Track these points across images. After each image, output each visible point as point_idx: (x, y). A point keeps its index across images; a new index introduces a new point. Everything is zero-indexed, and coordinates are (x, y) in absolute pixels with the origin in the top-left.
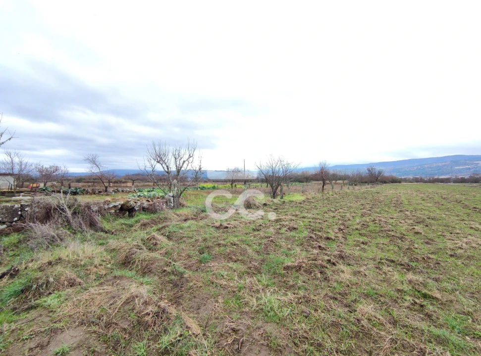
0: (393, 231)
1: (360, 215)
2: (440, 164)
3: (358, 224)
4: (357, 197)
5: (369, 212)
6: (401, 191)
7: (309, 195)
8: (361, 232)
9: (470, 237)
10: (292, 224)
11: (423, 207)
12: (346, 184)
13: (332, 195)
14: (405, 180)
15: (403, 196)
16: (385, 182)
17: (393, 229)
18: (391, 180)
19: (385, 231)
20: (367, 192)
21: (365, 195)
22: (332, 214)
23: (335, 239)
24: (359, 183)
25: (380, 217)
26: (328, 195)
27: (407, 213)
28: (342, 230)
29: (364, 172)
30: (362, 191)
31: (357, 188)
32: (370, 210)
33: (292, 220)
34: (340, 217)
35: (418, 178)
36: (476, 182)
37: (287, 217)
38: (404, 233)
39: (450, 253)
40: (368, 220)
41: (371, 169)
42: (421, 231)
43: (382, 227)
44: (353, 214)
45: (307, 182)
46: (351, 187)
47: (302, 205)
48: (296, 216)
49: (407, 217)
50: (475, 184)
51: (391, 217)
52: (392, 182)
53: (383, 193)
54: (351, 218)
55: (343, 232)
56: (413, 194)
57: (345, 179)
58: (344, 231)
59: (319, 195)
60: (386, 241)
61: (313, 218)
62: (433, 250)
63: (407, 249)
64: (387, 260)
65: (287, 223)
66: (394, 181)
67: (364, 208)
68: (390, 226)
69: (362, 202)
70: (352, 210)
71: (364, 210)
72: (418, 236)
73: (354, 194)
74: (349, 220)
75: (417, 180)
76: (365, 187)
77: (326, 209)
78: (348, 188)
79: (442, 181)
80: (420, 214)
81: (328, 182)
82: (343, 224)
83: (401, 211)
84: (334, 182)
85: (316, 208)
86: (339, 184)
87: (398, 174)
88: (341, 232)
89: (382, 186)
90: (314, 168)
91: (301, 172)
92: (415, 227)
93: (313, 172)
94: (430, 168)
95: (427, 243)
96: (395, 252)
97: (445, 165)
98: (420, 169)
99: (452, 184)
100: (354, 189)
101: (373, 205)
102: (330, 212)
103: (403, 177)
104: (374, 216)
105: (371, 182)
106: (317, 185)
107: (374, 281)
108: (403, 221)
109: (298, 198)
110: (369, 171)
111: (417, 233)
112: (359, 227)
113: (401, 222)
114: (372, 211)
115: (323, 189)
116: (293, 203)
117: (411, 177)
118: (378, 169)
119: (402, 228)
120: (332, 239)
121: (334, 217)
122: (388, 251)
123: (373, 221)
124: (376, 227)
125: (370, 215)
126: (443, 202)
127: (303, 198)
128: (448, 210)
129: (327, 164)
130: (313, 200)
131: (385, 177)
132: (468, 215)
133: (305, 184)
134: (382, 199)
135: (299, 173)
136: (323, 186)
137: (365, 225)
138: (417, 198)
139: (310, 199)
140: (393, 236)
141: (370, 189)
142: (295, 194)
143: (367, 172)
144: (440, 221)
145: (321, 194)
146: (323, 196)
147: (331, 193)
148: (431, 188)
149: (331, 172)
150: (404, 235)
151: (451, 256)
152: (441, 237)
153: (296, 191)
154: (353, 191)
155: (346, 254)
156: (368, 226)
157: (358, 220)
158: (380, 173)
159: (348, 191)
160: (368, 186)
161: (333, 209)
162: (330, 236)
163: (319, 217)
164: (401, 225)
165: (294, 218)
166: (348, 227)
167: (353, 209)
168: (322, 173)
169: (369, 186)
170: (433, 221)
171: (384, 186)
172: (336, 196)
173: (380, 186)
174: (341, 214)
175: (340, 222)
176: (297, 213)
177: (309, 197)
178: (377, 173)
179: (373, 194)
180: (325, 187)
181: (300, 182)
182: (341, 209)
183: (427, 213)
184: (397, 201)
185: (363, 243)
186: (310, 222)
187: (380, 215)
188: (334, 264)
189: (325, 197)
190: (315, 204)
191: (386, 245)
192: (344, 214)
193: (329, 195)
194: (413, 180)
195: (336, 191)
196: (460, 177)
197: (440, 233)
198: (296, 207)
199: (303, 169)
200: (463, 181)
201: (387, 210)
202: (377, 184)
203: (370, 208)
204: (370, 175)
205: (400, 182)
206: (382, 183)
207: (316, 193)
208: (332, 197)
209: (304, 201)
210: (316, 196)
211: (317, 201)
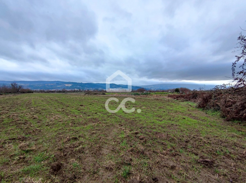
0: (20, 120)
2: (52, 84)
6: (32, 97)
9: (56, 115)
11: (41, 105)
14: (36, 92)
15: (33, 100)
16: (24, 93)
17: (21, 119)
18: (27, 91)
19: (15, 121)
20: (9, 99)
21: (8, 101)
24: (4, 93)
25: (13, 113)
27: (32, 108)
29: (9, 86)
30: (6, 98)
31: (2, 96)
32: (8, 110)
35: (42, 90)
36: (64, 92)
38: (27, 120)
39: (46, 124)
40: (4, 117)
41: (14, 84)
43: (13, 119)
49: (32, 111)
50: (63, 93)
51: (22, 112)
52: (28, 93)
53: (21, 99)
56: (38, 98)
60: (14, 127)
62: (40, 125)
63: (26, 129)
64: (10, 139)
66: (30, 92)
67: (3, 110)
68: (20, 118)
69: (4, 105)
71: (4, 111)
72: (35, 120)
76: (9, 96)
79: (52, 92)
80: (39, 108)
83: (29, 108)
87: (32, 88)
89: (22, 95)
92: (34, 116)
94: (48, 86)
95: (38, 122)
96: (18, 133)
97: (54, 85)
98: (43, 86)
99: (56, 93)
101: (12, 106)
103: (34, 90)
104: (11, 113)
105: (14, 93)
108: (28, 114)
110: (13, 86)
111: (35, 118)
113: (27, 114)
114: (10, 111)
117: (39, 90)
118: (19, 84)
119: (27, 118)
122: (13, 133)
123: (8, 117)
124: (9, 120)
125: (7, 113)
126: (51, 101)
128: (52, 105)
131: (24, 89)
132: (58, 106)
134: (19, 103)
138: (40, 100)
140: (20, 123)
143: (11, 86)
144: (47, 110)
148: (47, 95)
150: (27, 121)
151: (47, 125)
152: (45, 118)
158: (20, 87)
160: (11, 95)
164: (27, 115)
169: (12, 95)
170: (44, 111)
171: (23, 95)
173: (20, 95)
178: (18, 87)
179: (14, 100)
183: (42, 107)
184: (28, 103)
187: (15, 113)
191: (13, 130)
196: (59, 90)
197: (45, 116)
200: (60, 92)
201: (20, 108)
202: (18, 94)
203: (8, 109)
204: (13, 88)
205: (32, 92)
206: (21, 93)
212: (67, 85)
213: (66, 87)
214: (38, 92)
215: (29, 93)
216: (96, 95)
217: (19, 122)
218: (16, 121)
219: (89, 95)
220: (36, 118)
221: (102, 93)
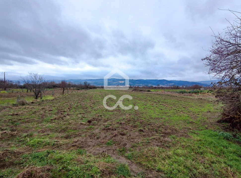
1: (77, 103)
4: (78, 96)
7: (56, 96)
10: (50, 109)
12: (75, 89)
13: (68, 95)
14: (98, 87)
16: (91, 88)
21: (81, 95)
22: (67, 104)
24: (81, 89)
26: (65, 96)
27: (92, 101)
28: (69, 108)
29: (83, 83)
31: (79, 91)
32: (81, 101)
33: (49, 108)
37: (47, 107)
44: (75, 103)
46: (76, 91)
47: (53, 101)
48: (51, 106)
51: (87, 102)
52: (94, 88)
56: (98, 93)
57: (75, 87)
59: (61, 96)
65: (48, 109)
66: (95, 88)
69: (80, 98)
70: (74, 102)
71: (79, 101)
76: (82, 91)
78: (75, 92)
81: (66, 88)
83: (90, 100)
84: (69, 88)
85: (60, 102)
86: (72, 89)
89: (90, 90)
95: (92, 108)
97: (111, 82)
101: (83, 99)
102: (66, 103)
103: (98, 86)
109: (50, 98)
110: (85, 83)
111: (91, 106)
112: (75, 107)
115: (63, 93)
116: (48, 101)
118: (88, 82)
125: (80, 103)
127: (53, 98)
131: (91, 86)
137: (77, 106)
139: (57, 98)
141: (84, 92)
142: (48, 95)
145: (62, 95)
146: (63, 96)
147: (67, 94)
149: (68, 83)
154: (77, 93)
156: (78, 106)
157: (75, 105)
158: (89, 84)
161: (67, 102)
165: (50, 107)
166: (71, 107)
169: (84, 90)
173: (89, 90)
176: (51, 105)
180: (64, 91)
182: (70, 101)
184: (91, 97)
189: (64, 97)
190: (59, 100)
192: (71, 103)
194: (101, 87)
195: (70, 93)
202: (88, 89)
204: (85, 85)
205: (96, 88)
207: (60, 95)
208: (68, 96)
209: (54, 99)
210: (59, 96)
211: (60, 99)
212: (120, 82)
213: (120, 83)
215: (94, 89)
216: (141, 92)
217: (84, 107)
219: (135, 91)
221: (147, 90)
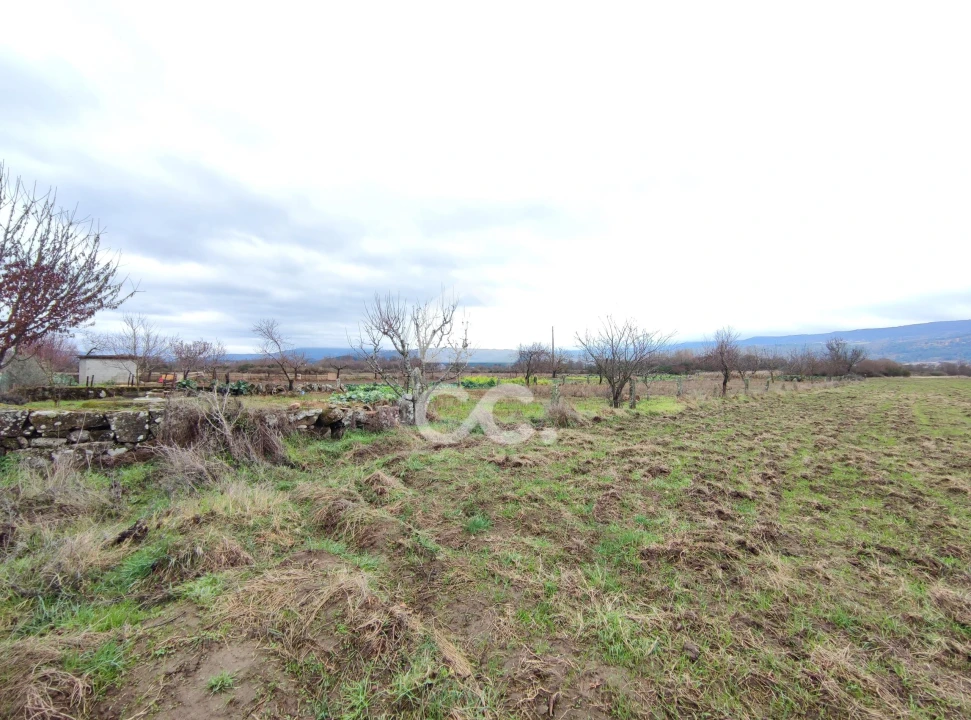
0: (892, 483)
1: (811, 446)
3: (807, 466)
4: (804, 407)
5: (832, 440)
6: (911, 394)
7: (693, 402)
8: (813, 484)
10: (656, 462)
12: (778, 378)
13: (746, 402)
14: (921, 371)
15: (916, 406)
16: (870, 375)
17: (892, 478)
18: (883, 370)
19: (873, 483)
20: (826, 396)
21: (822, 402)
22: (746, 444)
23: (754, 498)
24: (807, 375)
25: (859, 451)
26: (735, 401)
27: (926, 443)
28: (769, 478)
29: (820, 350)
30: (816, 392)
31: (802, 386)
32: (834, 436)
33: (655, 453)
34: (764, 451)
35: (954, 366)
37: (645, 447)
38: (920, 488)
40: (830, 458)
41: (835, 344)
42: (964, 488)
43: (864, 474)
44: (796, 445)
45: (687, 374)
46: (789, 386)
47: (678, 423)
48: (665, 444)
49: (927, 453)
51: (886, 451)
52: (886, 375)
53: (864, 397)
54: (791, 454)
55: (774, 483)
56: (940, 400)
57: (775, 368)
58: (774, 480)
59: (716, 402)
60: (876, 505)
61: (702, 451)
63: (931, 527)
64: (879, 548)
65: (645, 459)
66: (892, 371)
67: (820, 432)
68: (884, 472)
69: (817, 417)
70: (792, 436)
71: (821, 436)
72: (958, 498)
73: (797, 400)
74: (786, 456)
75: (951, 371)
76: (822, 384)
77: (731, 432)
78: (783, 388)
80: (961, 448)
81: (735, 373)
82: (773, 466)
83: (910, 440)
84: (749, 372)
85: (709, 428)
86: (762, 377)
87: (901, 356)
88: (769, 482)
89: (863, 383)
90: (705, 344)
91: (673, 352)
92: (948, 477)
93: (701, 352)
96: (899, 533)
98: (958, 344)
100: (796, 388)
101: (841, 424)
102: (742, 439)
103: (914, 364)
104: (845, 449)
105: (836, 375)
106: (711, 380)
107: (848, 594)
108: (916, 463)
109: (669, 406)
110: (832, 349)
111: (955, 491)
112: (809, 472)
113: (911, 465)
114: (839, 438)
115: (724, 390)
116: (657, 417)
117: (936, 364)
118: (851, 344)
119: (914, 479)
120: (747, 497)
121: (751, 449)
122: (882, 528)
123: (842, 460)
124: (851, 473)
125: (834, 446)
127: (680, 407)
129: (734, 334)
130: (702, 413)
131: (869, 363)
133: (683, 376)
134: (863, 412)
135: (671, 354)
136: (725, 384)
137: (823, 469)
138: (953, 411)
139: (696, 410)
140: (892, 495)
141: (832, 390)
142: (662, 397)
143: (827, 351)
145: (720, 400)
146: (724, 403)
147: (742, 397)
149: (743, 352)
150: (920, 493)
153: (664, 392)
154: (794, 393)
155: (782, 531)
156: (831, 471)
157: (806, 458)
158: (856, 353)
159: (783, 393)
160: (828, 383)
161: (748, 433)
162: (742, 490)
163: (716, 448)
164: (913, 470)
165: (660, 449)
166: (783, 473)
167: (795, 434)
168: (722, 354)
169: (832, 382)
171: (867, 382)
172: (754, 404)
173: (857, 382)
174: (767, 443)
175: (766, 461)
176: (667, 439)
177: (694, 404)
178: (849, 354)
179: (842, 401)
180: (728, 384)
181: (672, 372)
182: (766, 431)
184: (901, 416)
185: (819, 508)
186: (696, 458)
187: (858, 448)
188: (753, 551)
189: (729, 406)
190: (706, 421)
191: (875, 514)
192: (773, 444)
193: (739, 402)
194: (942, 369)
195: (755, 393)
198: (663, 426)
199: (676, 346)
201: (875, 435)
202: (851, 377)
203: (834, 432)
204: (833, 359)
205: (906, 374)
206: (860, 377)
207: (710, 397)
208: (746, 405)
209: (682, 414)
210: (708, 402)
211: (711, 414)
214: (932, 372)
215: (891, 378)
218: (876, 482)
220: (965, 492)
